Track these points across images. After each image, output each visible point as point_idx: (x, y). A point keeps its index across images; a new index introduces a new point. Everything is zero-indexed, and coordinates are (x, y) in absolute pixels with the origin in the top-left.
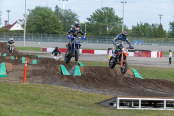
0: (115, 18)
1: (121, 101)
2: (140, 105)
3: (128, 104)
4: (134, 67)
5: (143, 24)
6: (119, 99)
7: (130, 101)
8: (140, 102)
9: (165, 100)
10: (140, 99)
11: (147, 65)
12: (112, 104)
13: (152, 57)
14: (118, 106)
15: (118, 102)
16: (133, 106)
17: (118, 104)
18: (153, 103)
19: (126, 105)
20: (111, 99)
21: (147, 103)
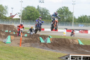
0: (69, 12)
1: (72, 57)
2: (82, 59)
3: (76, 58)
4: (79, 39)
5: (84, 16)
6: (71, 55)
7: (77, 57)
10: (82, 56)
11: (86, 38)
12: (67, 58)
13: (88, 33)
16: (78, 59)
17: (70, 58)
18: (89, 58)
19: (74, 59)
20: (66, 56)
21: (85, 58)
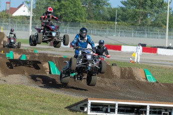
1: (92, 104)
2: (116, 110)
3: (104, 109)
6: (90, 102)
7: (106, 105)
8: (117, 107)
9: (148, 105)
10: (117, 103)
12: (82, 109)
14: (89, 111)
15: (89, 105)
16: (109, 111)
17: (89, 108)
18: (136, 109)
21: (129, 109)
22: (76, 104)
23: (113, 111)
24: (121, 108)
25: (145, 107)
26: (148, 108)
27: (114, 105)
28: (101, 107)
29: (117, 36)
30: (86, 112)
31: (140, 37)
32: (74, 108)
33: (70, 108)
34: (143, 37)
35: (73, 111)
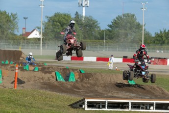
1: (88, 102)
2: (106, 106)
3: (97, 106)
6: (86, 100)
7: (99, 103)
8: (107, 104)
9: (130, 101)
10: (107, 101)
12: (81, 106)
14: (86, 107)
15: (86, 103)
16: (101, 107)
17: (86, 105)
18: (121, 105)
20: (80, 101)
22: (76, 103)
23: (104, 107)
24: (110, 105)
25: (128, 103)
26: (130, 104)
27: (105, 102)
28: (95, 104)
29: (106, 51)
30: (84, 108)
31: (123, 51)
32: (75, 106)
33: (72, 106)
34: (125, 51)
35: (74, 108)
